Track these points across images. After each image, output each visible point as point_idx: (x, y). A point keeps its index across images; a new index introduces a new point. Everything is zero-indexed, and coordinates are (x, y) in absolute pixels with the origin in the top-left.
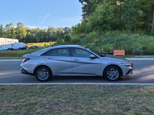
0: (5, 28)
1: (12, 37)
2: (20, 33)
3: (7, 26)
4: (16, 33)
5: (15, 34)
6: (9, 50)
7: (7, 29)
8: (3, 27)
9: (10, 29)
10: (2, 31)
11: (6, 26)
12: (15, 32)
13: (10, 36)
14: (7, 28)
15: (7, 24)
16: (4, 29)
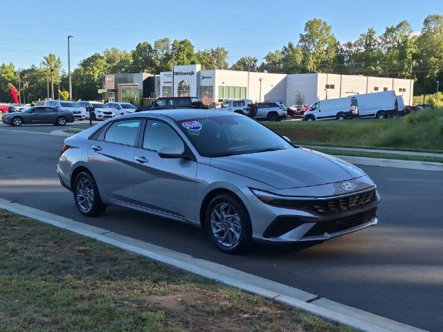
0: (380, 41)
1: (402, 69)
2: (430, 54)
3: (390, 31)
4: (415, 56)
5: (413, 59)
6: (341, 119)
7: (387, 43)
8: (376, 37)
9: (398, 42)
10: (372, 50)
11: (385, 35)
12: (414, 51)
13: (394, 66)
14: (388, 40)
15: (390, 27)
16: (379, 44)
